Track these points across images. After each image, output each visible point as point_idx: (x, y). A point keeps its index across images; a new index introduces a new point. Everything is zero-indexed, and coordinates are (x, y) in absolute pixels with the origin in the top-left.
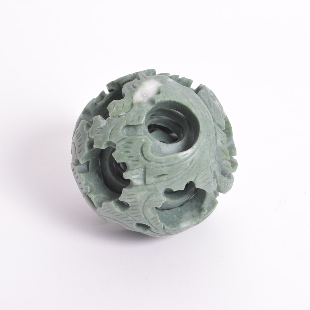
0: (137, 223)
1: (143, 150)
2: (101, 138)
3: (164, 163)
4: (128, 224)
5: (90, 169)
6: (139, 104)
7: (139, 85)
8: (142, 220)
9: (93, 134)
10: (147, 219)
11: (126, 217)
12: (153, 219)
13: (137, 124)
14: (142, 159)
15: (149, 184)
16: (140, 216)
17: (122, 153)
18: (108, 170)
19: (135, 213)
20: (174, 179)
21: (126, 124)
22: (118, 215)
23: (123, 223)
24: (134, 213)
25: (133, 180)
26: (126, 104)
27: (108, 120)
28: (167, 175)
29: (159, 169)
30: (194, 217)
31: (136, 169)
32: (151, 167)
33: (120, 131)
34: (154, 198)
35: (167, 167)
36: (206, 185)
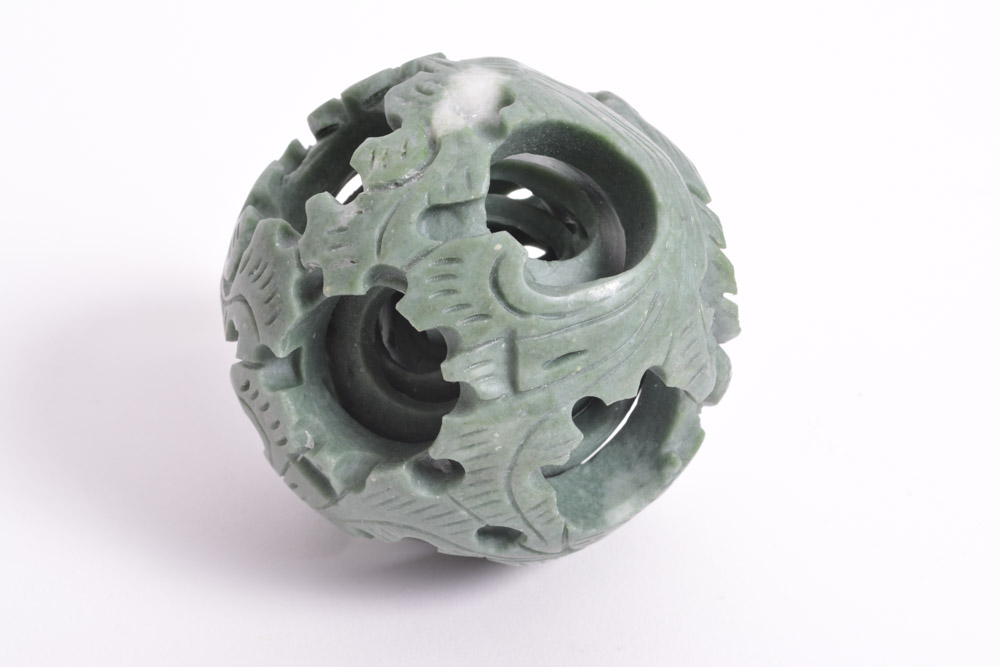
0: (483, 526)
1: (502, 279)
2: (348, 260)
3: (573, 313)
4: (451, 534)
5: (304, 374)
6: (459, 137)
7: (439, 86)
8: (501, 515)
9: (314, 253)
10: (518, 510)
11: (450, 513)
12: (539, 505)
13: (468, 199)
14: (499, 308)
15: (530, 390)
16: (498, 501)
17: (430, 297)
18: (363, 370)
19: (482, 494)
20: (607, 365)
21: (429, 203)
22: (418, 511)
23: (435, 533)
24: (477, 496)
25: (474, 385)
26: (413, 143)
27: (361, 199)
28: (582, 352)
29: (557, 337)
30: (641, 486)
31: (485, 344)
32: (533, 332)
33: (413, 228)
34: (549, 434)
35: (581, 326)
36: (693, 378)
